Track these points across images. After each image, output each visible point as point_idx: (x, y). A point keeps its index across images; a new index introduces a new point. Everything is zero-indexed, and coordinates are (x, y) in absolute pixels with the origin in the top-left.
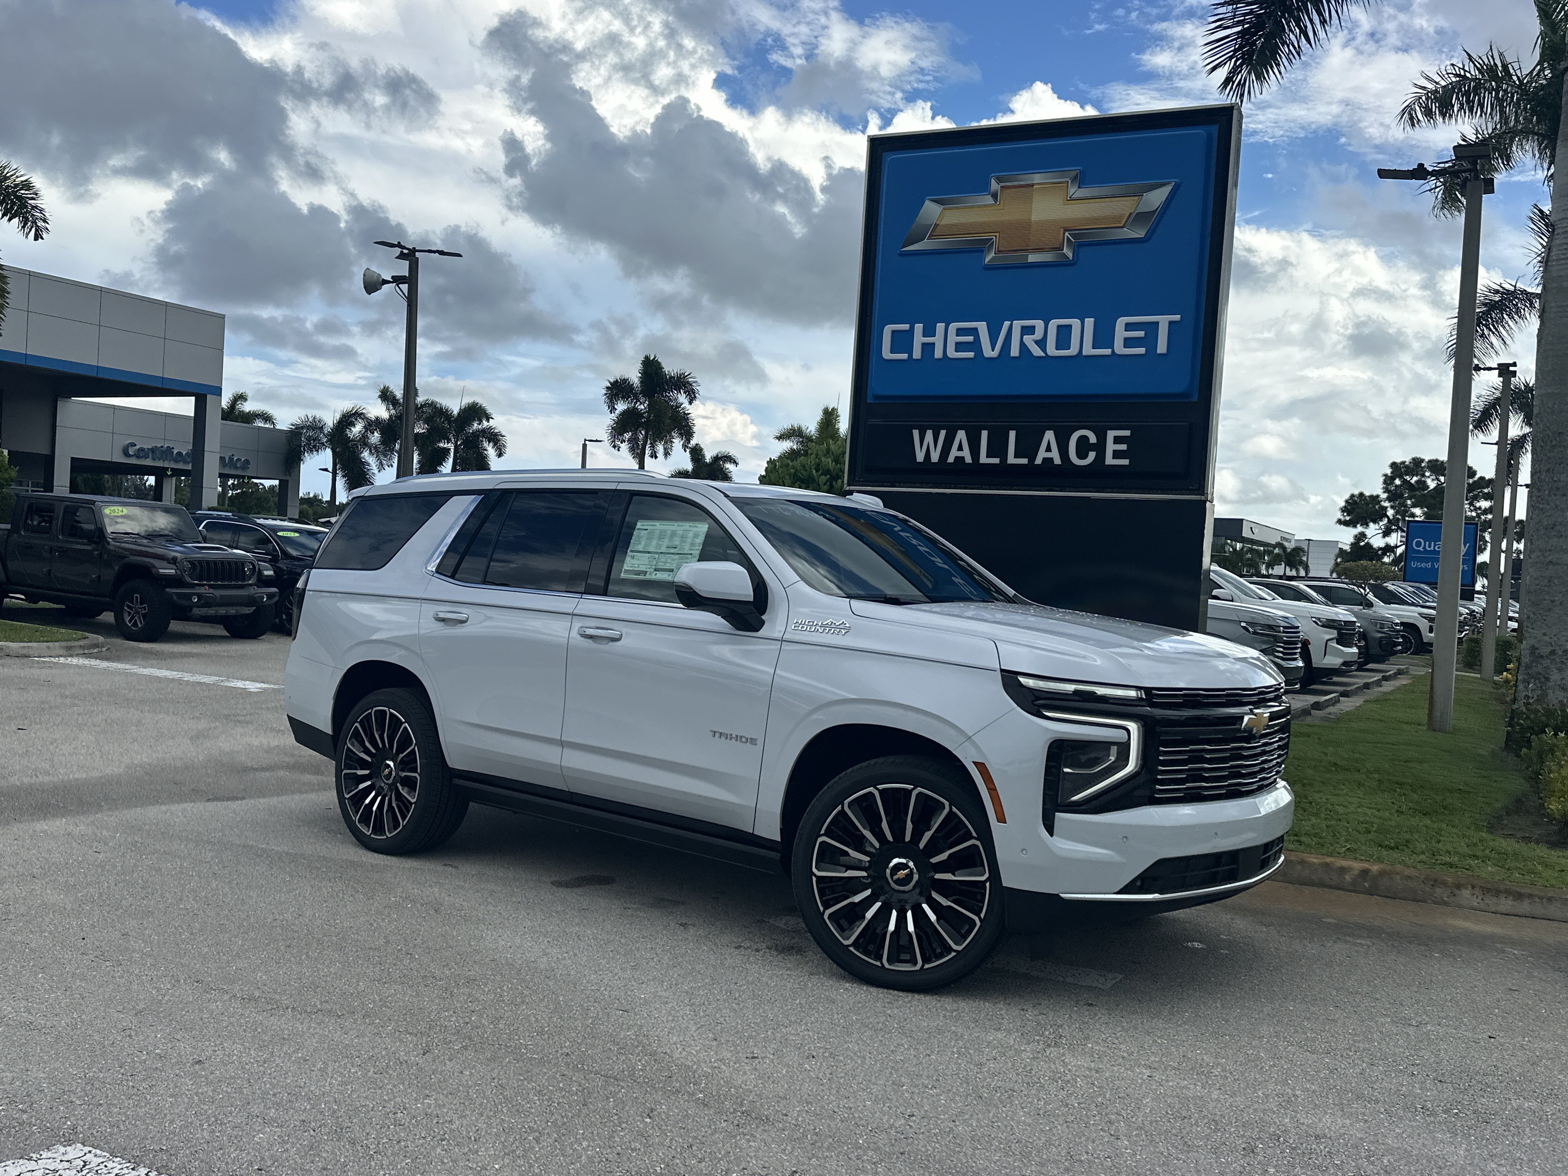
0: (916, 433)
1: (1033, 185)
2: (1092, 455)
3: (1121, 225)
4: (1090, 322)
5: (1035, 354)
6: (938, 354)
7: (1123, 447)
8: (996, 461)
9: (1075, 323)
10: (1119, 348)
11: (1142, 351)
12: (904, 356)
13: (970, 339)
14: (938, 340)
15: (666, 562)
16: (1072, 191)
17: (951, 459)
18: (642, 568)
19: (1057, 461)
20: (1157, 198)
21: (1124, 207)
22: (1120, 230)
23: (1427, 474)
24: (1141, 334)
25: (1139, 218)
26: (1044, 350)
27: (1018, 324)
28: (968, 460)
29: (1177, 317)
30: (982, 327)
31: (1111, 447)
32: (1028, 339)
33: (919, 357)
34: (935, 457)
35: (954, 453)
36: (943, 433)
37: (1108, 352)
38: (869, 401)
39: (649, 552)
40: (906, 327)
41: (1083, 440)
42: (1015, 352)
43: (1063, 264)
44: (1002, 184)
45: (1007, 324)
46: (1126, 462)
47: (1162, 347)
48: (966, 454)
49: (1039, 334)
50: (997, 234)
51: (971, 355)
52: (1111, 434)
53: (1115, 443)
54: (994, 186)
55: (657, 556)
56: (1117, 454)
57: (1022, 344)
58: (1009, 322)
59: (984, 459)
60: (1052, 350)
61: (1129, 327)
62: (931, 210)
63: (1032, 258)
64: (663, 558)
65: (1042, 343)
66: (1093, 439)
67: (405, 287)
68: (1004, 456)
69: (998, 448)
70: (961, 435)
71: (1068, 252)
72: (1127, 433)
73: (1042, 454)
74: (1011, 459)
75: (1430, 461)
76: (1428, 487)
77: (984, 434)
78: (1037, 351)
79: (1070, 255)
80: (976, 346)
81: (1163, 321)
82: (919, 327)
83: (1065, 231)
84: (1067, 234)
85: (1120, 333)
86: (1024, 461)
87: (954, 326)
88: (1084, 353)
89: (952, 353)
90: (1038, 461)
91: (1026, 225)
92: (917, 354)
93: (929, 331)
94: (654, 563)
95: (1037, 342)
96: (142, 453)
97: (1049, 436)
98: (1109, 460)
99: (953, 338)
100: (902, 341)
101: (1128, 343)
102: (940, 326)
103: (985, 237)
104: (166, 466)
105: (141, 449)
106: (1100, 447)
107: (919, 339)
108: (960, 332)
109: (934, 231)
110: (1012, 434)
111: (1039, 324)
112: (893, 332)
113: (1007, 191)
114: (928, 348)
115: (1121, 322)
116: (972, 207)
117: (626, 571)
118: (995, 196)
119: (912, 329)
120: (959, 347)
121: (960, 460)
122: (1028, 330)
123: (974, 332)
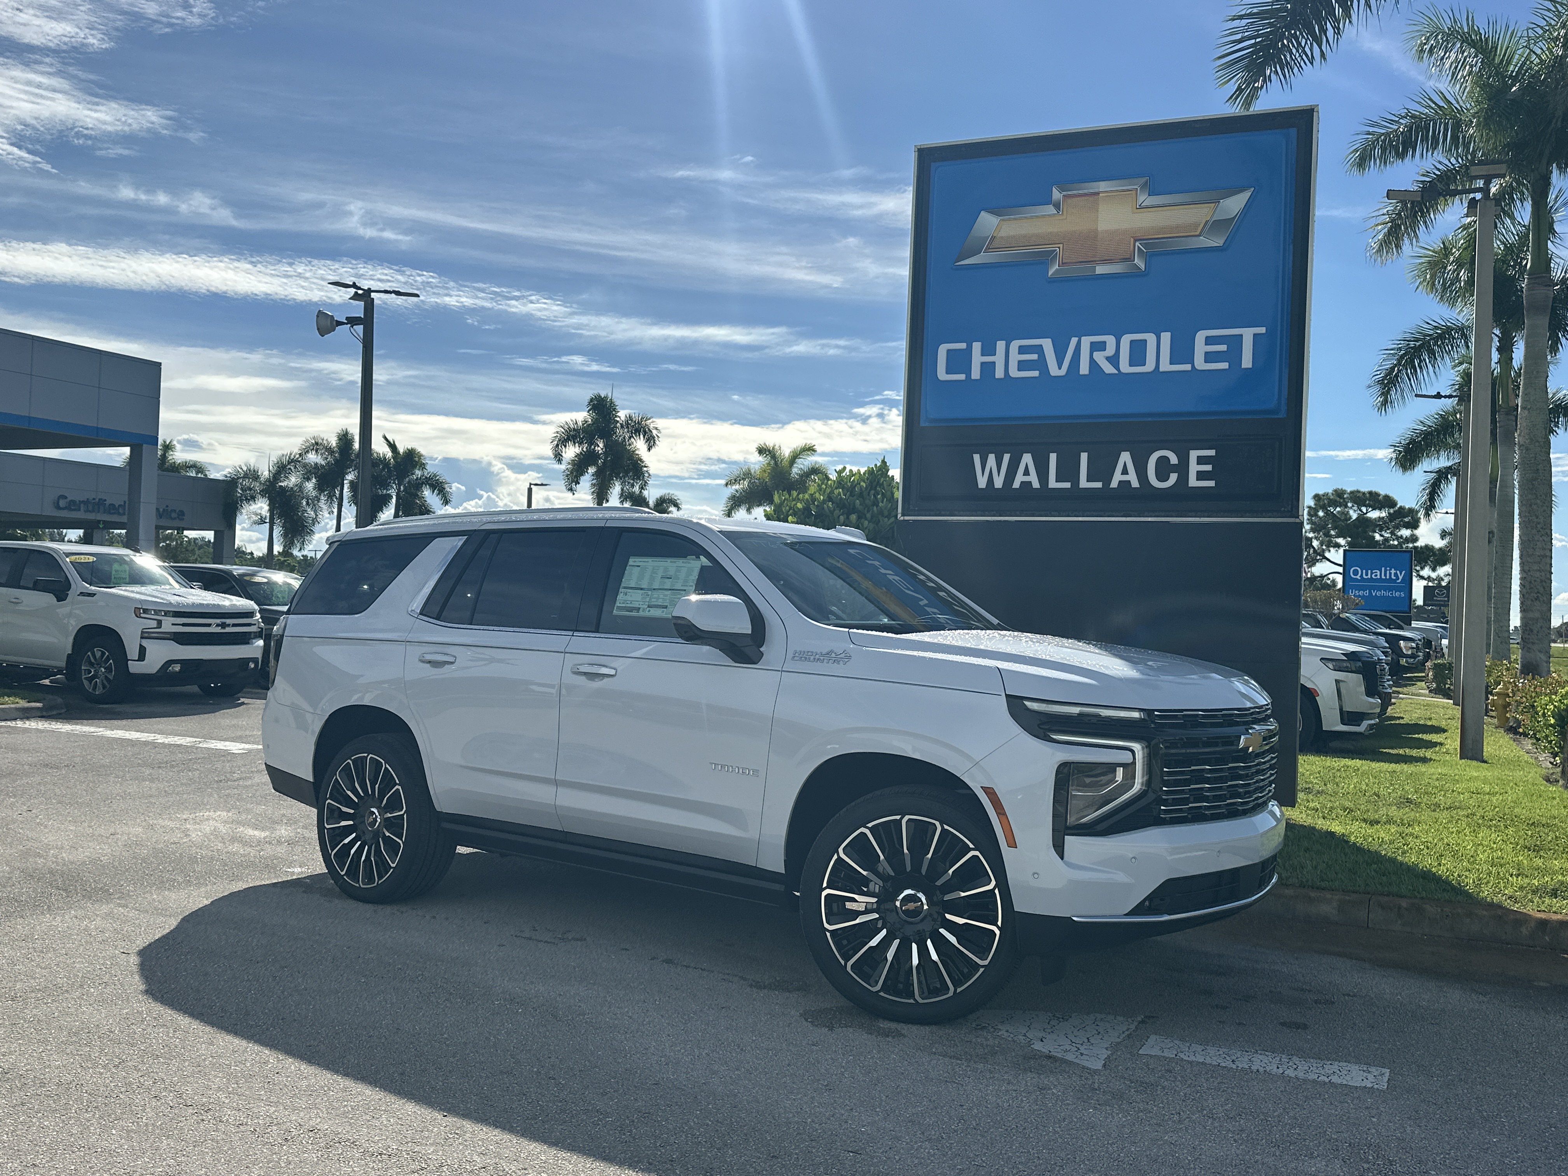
0: (977, 458)
1: (1098, 193)
2: (1173, 478)
3: (1198, 233)
4: (1166, 337)
5: (1107, 372)
6: (999, 373)
7: (1208, 468)
8: (1067, 485)
9: (1151, 338)
10: (1200, 363)
11: (1224, 365)
12: (962, 377)
13: (1035, 357)
14: (999, 359)
15: (658, 598)
16: (1141, 198)
17: (1016, 485)
18: (636, 605)
19: (1135, 484)
20: (1235, 204)
21: (1200, 214)
22: (1194, 239)
23: (1350, 505)
24: (1223, 348)
25: (1217, 226)
26: (1117, 367)
27: (1086, 341)
28: (1036, 484)
29: (1262, 330)
30: (1047, 344)
31: (1194, 468)
32: (1099, 357)
33: (978, 377)
34: (999, 483)
35: (1019, 478)
36: (1007, 457)
37: (1188, 367)
38: (922, 424)
39: (642, 589)
40: (963, 346)
41: (1163, 460)
42: (1084, 369)
43: (1135, 274)
44: (1065, 193)
45: (1074, 340)
46: (1211, 484)
47: (1247, 362)
48: (1034, 479)
49: (1110, 351)
50: (1061, 246)
51: (1036, 374)
52: (1194, 455)
53: (1198, 464)
54: (1056, 195)
55: (650, 593)
56: (1201, 476)
57: (1092, 362)
58: (1077, 339)
59: (1053, 484)
60: (1125, 367)
61: (1209, 341)
62: (987, 222)
63: (1100, 270)
64: (656, 594)
65: (1114, 360)
66: (1174, 459)
67: (360, 329)
68: (1075, 480)
69: (1068, 471)
70: (1027, 459)
71: (1139, 262)
72: (1212, 453)
73: (1117, 477)
74: (1084, 483)
75: (1352, 492)
76: (1350, 518)
77: (1053, 457)
78: (1108, 369)
79: (1143, 267)
80: (1041, 364)
81: (1248, 334)
82: (977, 347)
83: (1135, 241)
84: (1137, 244)
85: (1200, 348)
86: (1099, 485)
87: (1015, 345)
88: (1161, 370)
89: (1014, 373)
90: (1114, 484)
91: (1092, 236)
92: (976, 374)
93: (990, 350)
94: (648, 599)
95: (1108, 359)
96: (73, 505)
97: (1125, 457)
98: (1193, 482)
99: (1015, 357)
100: (959, 362)
101: (1209, 357)
102: (1001, 345)
103: (1049, 248)
104: (99, 519)
105: (72, 502)
106: (1182, 468)
107: (977, 358)
108: (1022, 350)
109: (991, 244)
110: (1084, 456)
111: (1110, 340)
112: (949, 351)
113: (1069, 201)
114: (988, 368)
115: (1200, 337)
116: (1032, 217)
117: (619, 608)
118: (1057, 206)
119: (969, 348)
120: (1022, 365)
121: (1026, 485)
122: (1098, 347)
123: (1039, 349)
